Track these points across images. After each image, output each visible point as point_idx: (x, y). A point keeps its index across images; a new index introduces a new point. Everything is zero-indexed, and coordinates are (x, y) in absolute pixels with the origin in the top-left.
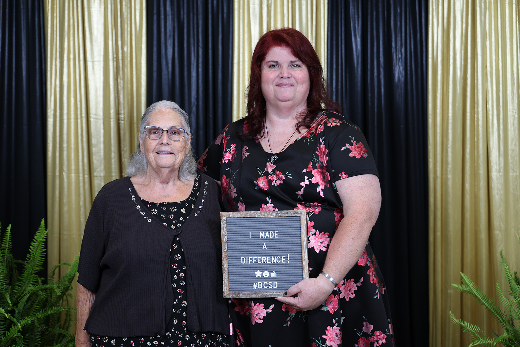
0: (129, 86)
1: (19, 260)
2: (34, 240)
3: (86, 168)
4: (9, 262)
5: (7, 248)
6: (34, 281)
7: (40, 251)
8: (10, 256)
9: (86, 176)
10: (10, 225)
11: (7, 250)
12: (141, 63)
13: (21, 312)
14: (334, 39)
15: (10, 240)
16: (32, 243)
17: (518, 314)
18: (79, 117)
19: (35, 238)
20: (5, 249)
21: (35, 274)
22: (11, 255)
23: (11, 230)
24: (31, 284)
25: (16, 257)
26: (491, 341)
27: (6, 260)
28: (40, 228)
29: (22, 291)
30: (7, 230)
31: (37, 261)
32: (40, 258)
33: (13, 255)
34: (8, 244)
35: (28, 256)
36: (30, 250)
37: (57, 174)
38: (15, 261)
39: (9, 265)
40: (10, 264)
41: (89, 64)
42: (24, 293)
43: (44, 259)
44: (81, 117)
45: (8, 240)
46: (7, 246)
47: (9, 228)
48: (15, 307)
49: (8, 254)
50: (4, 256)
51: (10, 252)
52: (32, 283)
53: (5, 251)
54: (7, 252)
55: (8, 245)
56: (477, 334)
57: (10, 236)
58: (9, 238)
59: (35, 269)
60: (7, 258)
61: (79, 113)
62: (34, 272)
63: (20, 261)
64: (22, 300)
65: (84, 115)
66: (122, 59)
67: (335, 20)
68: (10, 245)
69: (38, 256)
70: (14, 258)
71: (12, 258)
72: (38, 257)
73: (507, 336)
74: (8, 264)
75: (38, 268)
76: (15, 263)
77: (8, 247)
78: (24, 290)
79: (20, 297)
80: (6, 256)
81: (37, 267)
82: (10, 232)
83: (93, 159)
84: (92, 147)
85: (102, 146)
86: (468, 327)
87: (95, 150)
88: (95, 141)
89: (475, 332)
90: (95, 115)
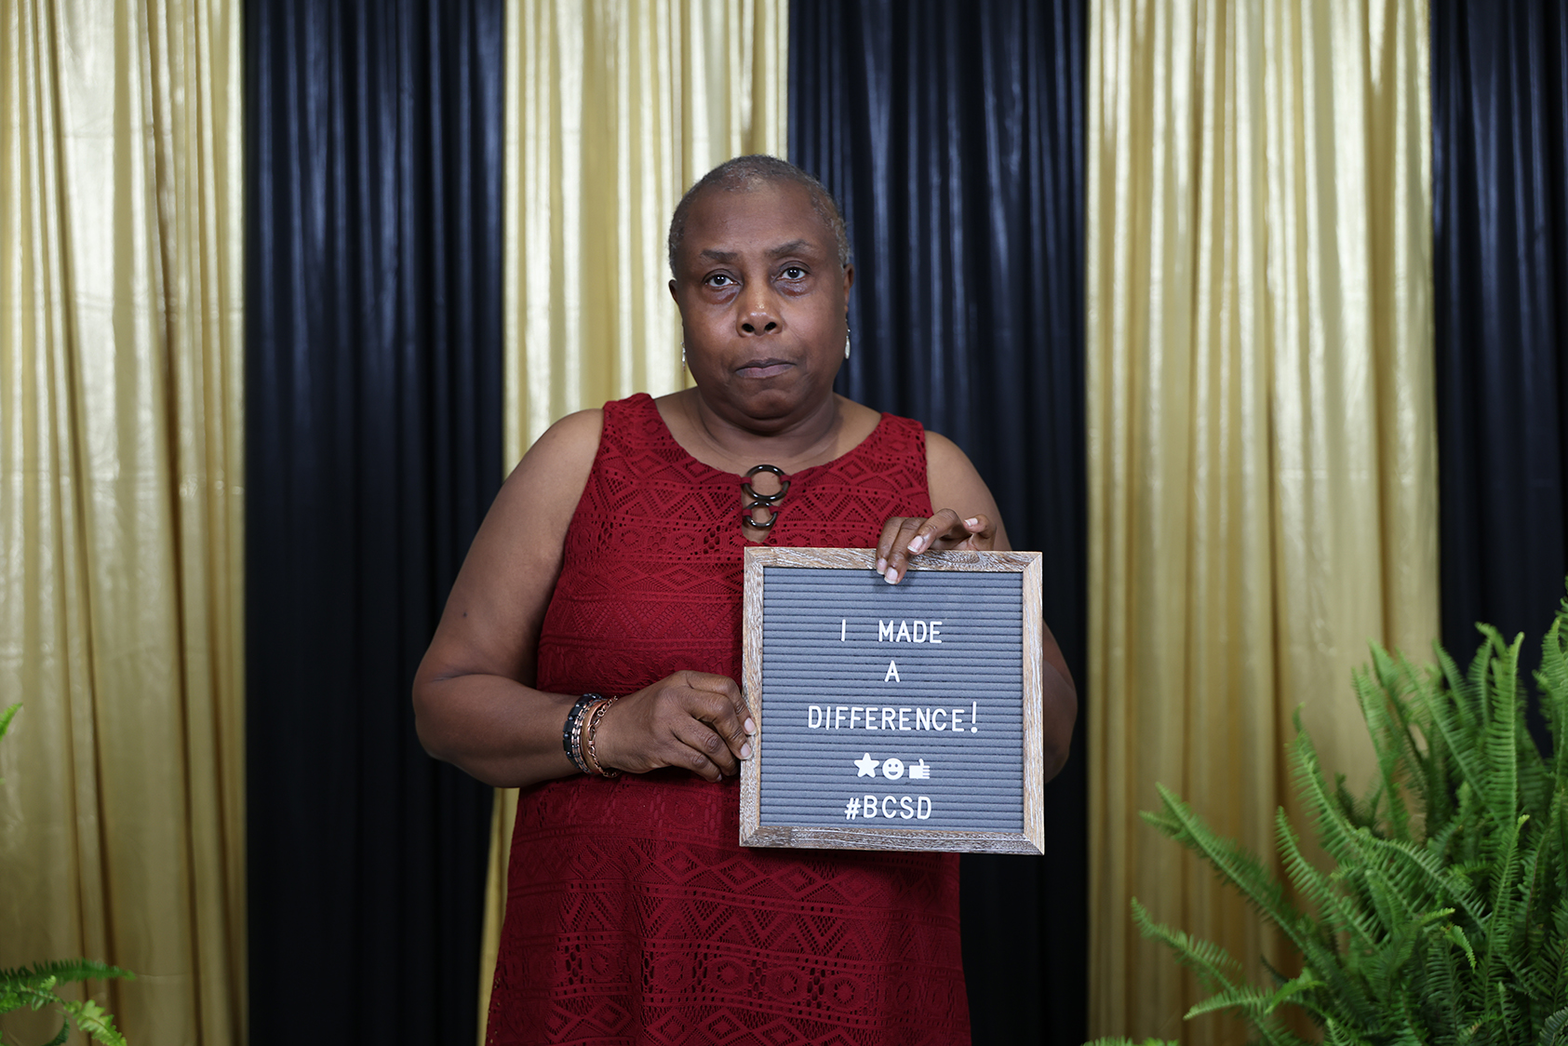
0: (195, 210)
3: (66, 456)
9: (66, 481)
17: (1346, 912)
18: (40, 301)
26: (1259, 996)
41: (70, 143)
44: (48, 304)
56: (1217, 972)
61: (39, 286)
65: (56, 297)
73: (1314, 985)
83: (86, 429)
84: (83, 393)
85: (109, 390)
86: (1190, 950)
87: (90, 400)
88: (88, 375)
89: (1213, 963)
90: (88, 295)
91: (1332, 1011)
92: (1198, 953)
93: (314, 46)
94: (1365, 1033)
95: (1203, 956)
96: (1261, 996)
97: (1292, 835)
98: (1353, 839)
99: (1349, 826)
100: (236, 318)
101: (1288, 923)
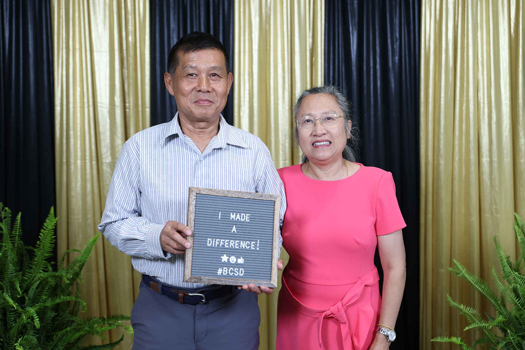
0: (134, 76)
1: (29, 246)
2: (44, 227)
3: (94, 155)
4: (19, 249)
5: (17, 236)
6: (44, 266)
7: (50, 238)
8: (20, 243)
9: (94, 163)
10: (20, 213)
11: (17, 237)
12: (144, 54)
13: (32, 298)
14: (331, 30)
15: (20, 228)
16: (42, 231)
17: (513, 298)
18: (86, 105)
19: (45, 225)
20: (16, 236)
21: (45, 260)
22: (22, 242)
23: (21, 218)
24: (42, 270)
25: (26, 244)
26: (486, 324)
27: (17, 247)
28: (49, 216)
29: (32, 278)
30: (17, 218)
31: (47, 248)
32: (50, 244)
33: (23, 242)
34: (18, 231)
35: (38, 242)
36: (40, 237)
37: (65, 160)
38: (25, 248)
39: (20, 252)
40: (21, 250)
41: (95, 54)
42: (35, 280)
43: (53, 245)
44: (89, 106)
45: (18, 227)
46: (17, 233)
47: (19, 216)
48: (25, 294)
49: (18, 240)
50: (15, 243)
51: (20, 238)
52: (42, 268)
53: (16, 238)
54: (17, 239)
55: (19, 233)
56: (473, 317)
57: (20, 223)
58: (20, 225)
59: (45, 255)
60: (17, 245)
61: (86, 100)
62: (44, 258)
63: (30, 248)
64: (32, 287)
65: (91, 103)
66: (127, 50)
67: (331, 12)
68: (21, 232)
69: (47, 242)
70: (24, 244)
71: (23, 245)
72: (48, 244)
73: (503, 320)
74: (18, 251)
75: (47, 255)
76: (26, 249)
77: (19, 235)
78: (35, 277)
79: (31, 284)
80: (16, 244)
81: (47, 253)
82: (20, 219)
83: (100, 146)
84: (99, 135)
85: (108, 133)
86: (465, 310)
87: (102, 137)
88: (101, 128)
89: (471, 314)
90: (101, 103)
91: (509, 328)
92: (467, 311)
93: (173, 25)
94: (519, 334)
95: (468, 312)
96: (487, 324)
97: (496, 275)
98: (516, 276)
99: (514, 272)
100: (148, 110)
101: (494, 301)
